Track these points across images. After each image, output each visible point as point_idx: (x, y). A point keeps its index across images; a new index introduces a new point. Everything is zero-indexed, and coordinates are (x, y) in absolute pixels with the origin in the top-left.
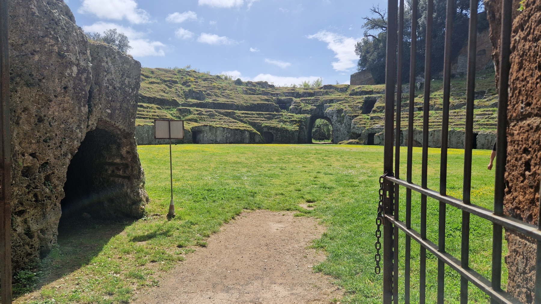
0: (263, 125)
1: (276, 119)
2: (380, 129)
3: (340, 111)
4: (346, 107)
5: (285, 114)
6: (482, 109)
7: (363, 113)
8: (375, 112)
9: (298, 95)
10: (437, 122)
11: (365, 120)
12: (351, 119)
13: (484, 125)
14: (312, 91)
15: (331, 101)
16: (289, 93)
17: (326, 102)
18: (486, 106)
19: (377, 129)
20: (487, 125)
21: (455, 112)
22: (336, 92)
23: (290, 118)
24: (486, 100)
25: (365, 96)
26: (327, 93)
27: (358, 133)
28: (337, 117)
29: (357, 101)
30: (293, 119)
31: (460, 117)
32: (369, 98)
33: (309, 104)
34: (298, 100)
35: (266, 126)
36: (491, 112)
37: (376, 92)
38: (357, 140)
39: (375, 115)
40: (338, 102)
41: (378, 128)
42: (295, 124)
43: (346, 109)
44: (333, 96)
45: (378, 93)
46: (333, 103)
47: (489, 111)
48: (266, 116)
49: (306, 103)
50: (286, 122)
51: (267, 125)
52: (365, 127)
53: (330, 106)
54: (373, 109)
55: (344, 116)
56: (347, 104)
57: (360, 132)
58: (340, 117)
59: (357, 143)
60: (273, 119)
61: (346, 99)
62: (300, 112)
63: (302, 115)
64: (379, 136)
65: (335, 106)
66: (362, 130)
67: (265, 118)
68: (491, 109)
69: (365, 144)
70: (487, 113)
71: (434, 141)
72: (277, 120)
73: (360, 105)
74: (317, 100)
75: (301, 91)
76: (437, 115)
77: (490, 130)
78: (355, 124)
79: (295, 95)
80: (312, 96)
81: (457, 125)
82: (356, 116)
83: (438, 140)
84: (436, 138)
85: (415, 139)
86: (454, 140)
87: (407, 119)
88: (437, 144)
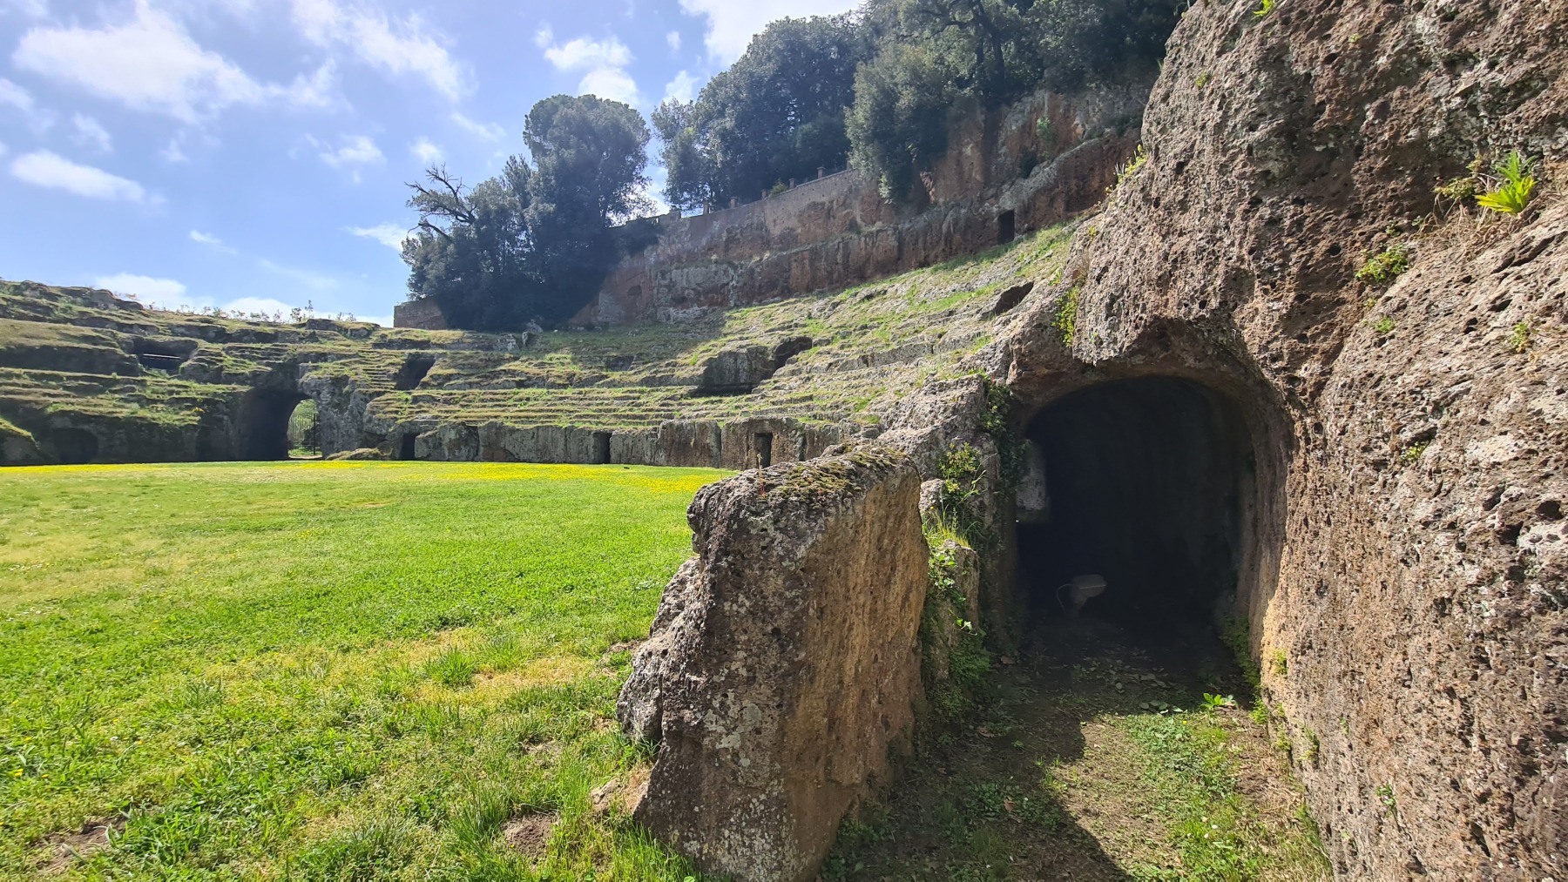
0: (50, 410)
1: (115, 392)
2: (430, 423)
3: (339, 382)
4: (356, 373)
5: (158, 381)
6: (625, 389)
7: (398, 388)
8: (425, 385)
9: (221, 335)
10: (547, 411)
11: (398, 404)
12: (367, 402)
13: (624, 417)
14: (269, 330)
15: (322, 357)
16: (188, 328)
17: (306, 357)
18: (631, 384)
19: (422, 423)
20: (627, 417)
21: (580, 393)
22: (341, 337)
23: (171, 393)
24: (633, 372)
25: (407, 351)
26: (313, 338)
27: (378, 433)
28: (333, 394)
29: (388, 361)
30: (184, 395)
31: (587, 402)
32: (417, 355)
33: (252, 359)
34: (217, 347)
35: (64, 413)
36: (636, 395)
37: (436, 344)
38: (375, 450)
39: (425, 392)
40: (339, 359)
41: (426, 422)
42: (188, 408)
43: (356, 378)
44: (328, 346)
45: (441, 346)
46: (326, 361)
47: (635, 391)
48: (74, 383)
49: (242, 356)
50: (155, 401)
51: (69, 408)
52: (396, 419)
53: (316, 368)
54: (423, 380)
55: (348, 394)
56: (361, 367)
57: (384, 431)
58: (340, 395)
59: (376, 457)
60: (102, 391)
61: (361, 354)
62: (217, 377)
63: (220, 386)
64: (425, 440)
65: (329, 369)
66: (389, 426)
67: (66, 388)
68: (638, 388)
69: (393, 458)
70: (631, 395)
71: (538, 450)
72: (117, 396)
73: (393, 370)
74: (278, 352)
75: (234, 328)
76: (549, 397)
77: (631, 427)
78: (374, 413)
79: (212, 334)
80: (264, 342)
81: (581, 417)
82: (379, 394)
83: (545, 446)
84: (540, 443)
85: (502, 445)
86: (573, 447)
87: (491, 404)
88: (544, 456)
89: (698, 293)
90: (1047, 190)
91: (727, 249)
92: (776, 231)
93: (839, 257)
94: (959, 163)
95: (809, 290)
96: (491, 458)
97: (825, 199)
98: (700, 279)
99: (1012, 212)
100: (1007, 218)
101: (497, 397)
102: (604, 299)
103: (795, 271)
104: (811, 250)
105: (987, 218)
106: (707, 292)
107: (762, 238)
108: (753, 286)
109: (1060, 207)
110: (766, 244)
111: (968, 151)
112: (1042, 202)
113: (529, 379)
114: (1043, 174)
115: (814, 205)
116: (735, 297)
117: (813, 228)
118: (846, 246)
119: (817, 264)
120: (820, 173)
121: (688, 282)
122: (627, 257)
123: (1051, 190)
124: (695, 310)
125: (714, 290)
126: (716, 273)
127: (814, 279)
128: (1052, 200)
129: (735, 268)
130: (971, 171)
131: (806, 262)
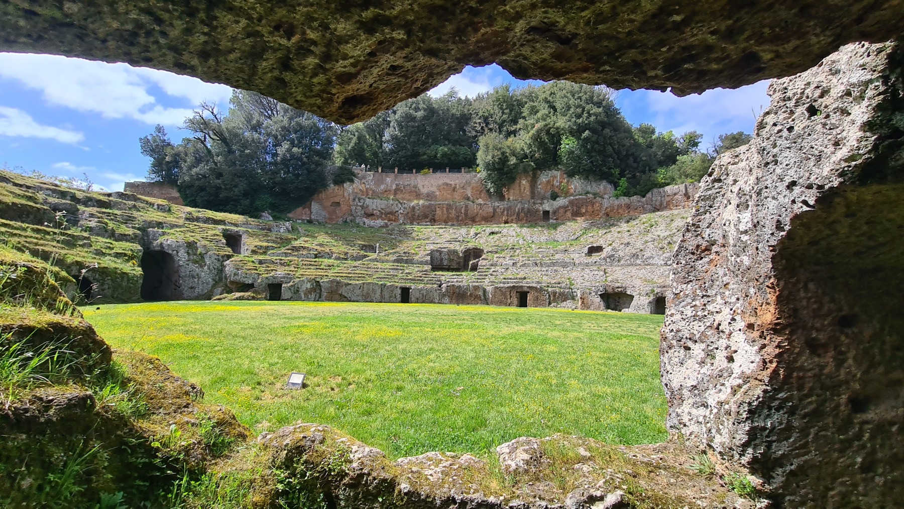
0: (69, 260)
1: (83, 246)
2: (286, 278)
3: (190, 245)
4: (198, 239)
5: (92, 237)
9: (79, 200)
10: (354, 273)
11: (250, 264)
12: (222, 261)
13: (407, 279)
15: (160, 225)
16: (54, 190)
17: (150, 224)
19: (281, 278)
20: (409, 279)
22: (152, 209)
23: (109, 248)
24: (382, 254)
25: (218, 227)
26: (136, 208)
27: (247, 282)
28: (188, 253)
29: (211, 232)
30: (117, 251)
32: (226, 230)
33: (120, 222)
34: (92, 211)
35: (77, 263)
36: (400, 268)
38: (251, 294)
39: (262, 257)
40: (173, 227)
41: (284, 277)
42: (128, 261)
43: (200, 243)
44: (154, 217)
46: (163, 228)
48: (58, 238)
49: (113, 220)
50: (109, 255)
51: (74, 259)
52: (259, 274)
53: (165, 233)
54: (248, 248)
55: (202, 254)
56: (196, 235)
57: (250, 282)
58: (196, 255)
59: (253, 298)
60: (76, 245)
61: (185, 225)
62: (118, 237)
63: (126, 244)
64: (288, 289)
65: (176, 235)
66: (255, 279)
69: (267, 299)
71: (363, 295)
72: (87, 249)
73: (222, 240)
74: (129, 218)
76: (345, 265)
77: (422, 285)
78: (235, 269)
79: (72, 198)
80: (108, 208)
81: (380, 278)
82: (229, 256)
83: (368, 294)
84: (365, 291)
85: (340, 292)
86: (386, 294)
87: (312, 267)
88: (367, 298)
89: (382, 213)
90: (565, 208)
91: (395, 194)
92: (424, 191)
93: (463, 211)
94: (520, 186)
95: (446, 222)
96: (330, 299)
97: (452, 183)
98: (383, 207)
99: (548, 212)
100: (546, 213)
101: (313, 263)
102: (315, 207)
103: (438, 212)
104: (447, 205)
105: (538, 211)
106: (386, 214)
107: (416, 192)
108: (414, 215)
109: (569, 214)
110: (418, 196)
111: (524, 182)
112: (562, 211)
113: (320, 253)
114: (561, 202)
115: (447, 184)
116: (403, 218)
117: (445, 194)
118: (466, 206)
119: (450, 211)
120: (447, 170)
121: (377, 207)
122: (332, 185)
123: (566, 208)
124: (380, 222)
125: (391, 213)
126: (392, 205)
127: (448, 217)
128: (566, 211)
129: (401, 204)
130: (524, 190)
131: (445, 209)
